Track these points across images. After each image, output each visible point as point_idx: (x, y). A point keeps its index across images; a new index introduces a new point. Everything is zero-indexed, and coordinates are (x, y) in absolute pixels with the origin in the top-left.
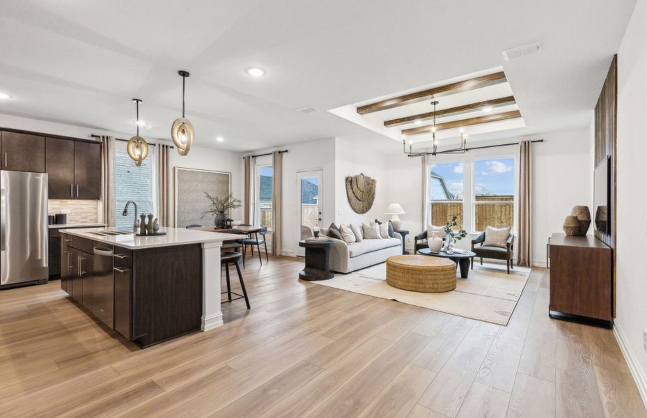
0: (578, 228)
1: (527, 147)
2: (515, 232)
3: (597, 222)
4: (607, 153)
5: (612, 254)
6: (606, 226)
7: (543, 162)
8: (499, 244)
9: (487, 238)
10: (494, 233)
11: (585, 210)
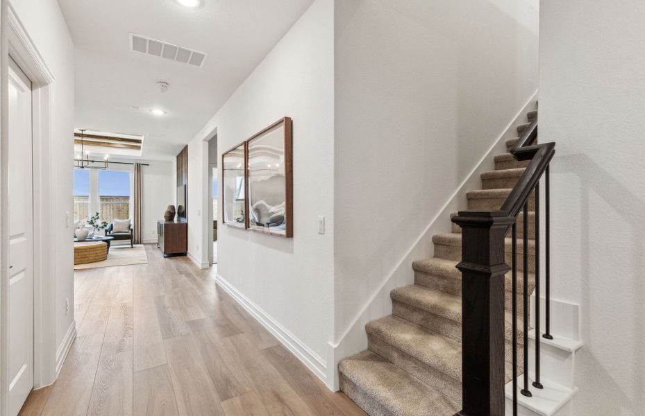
0: (170, 216)
1: (139, 167)
2: (132, 223)
3: (178, 213)
4: (184, 183)
5: (186, 225)
6: (183, 213)
7: (149, 178)
8: (123, 230)
9: (114, 228)
10: (118, 223)
11: (173, 207)
